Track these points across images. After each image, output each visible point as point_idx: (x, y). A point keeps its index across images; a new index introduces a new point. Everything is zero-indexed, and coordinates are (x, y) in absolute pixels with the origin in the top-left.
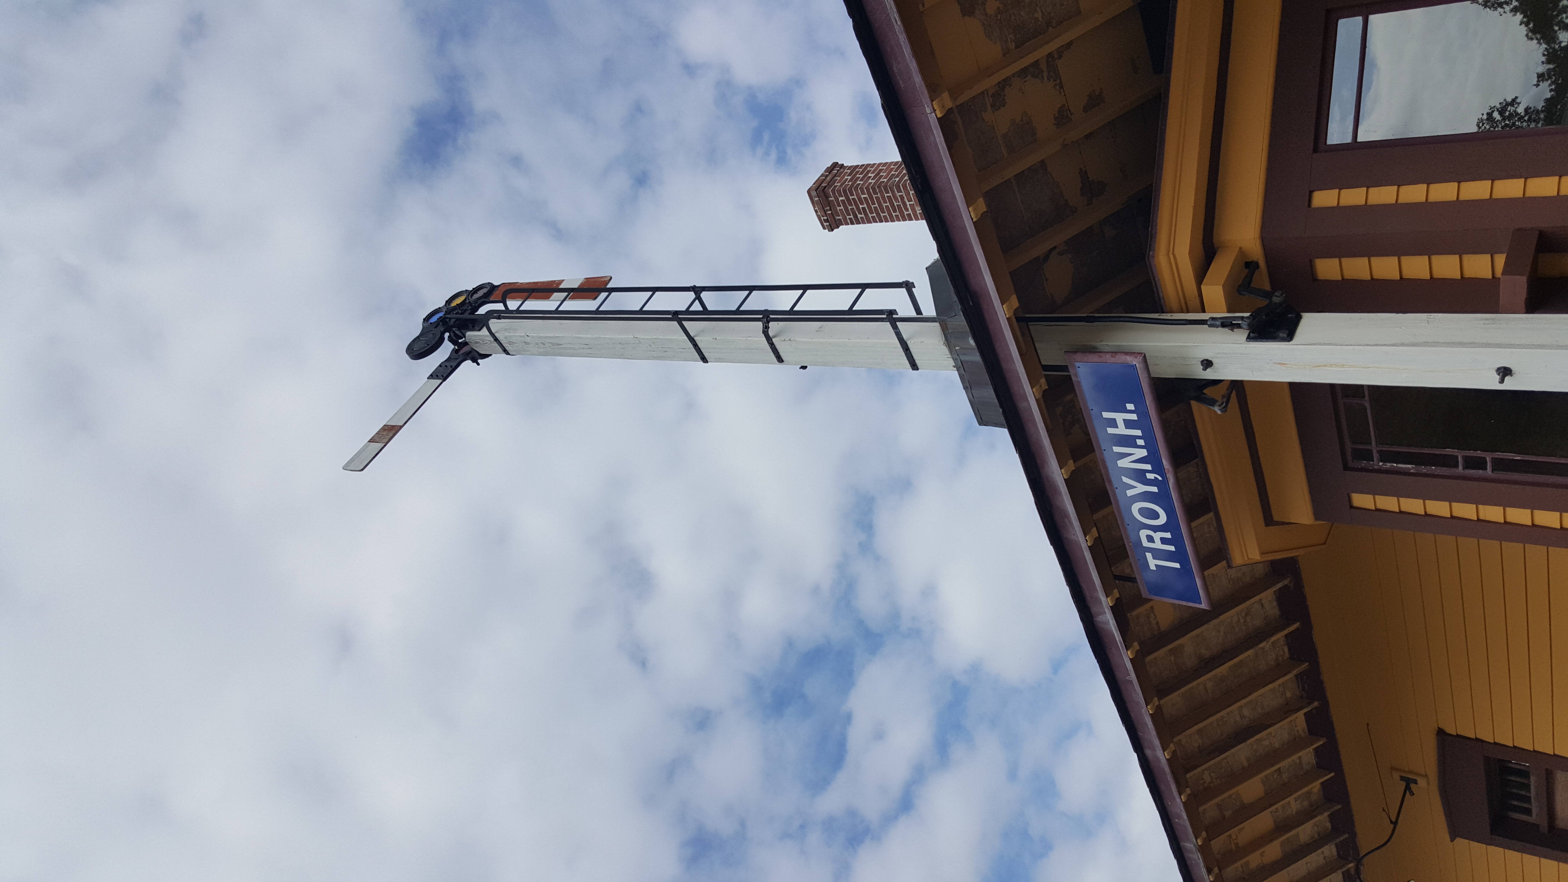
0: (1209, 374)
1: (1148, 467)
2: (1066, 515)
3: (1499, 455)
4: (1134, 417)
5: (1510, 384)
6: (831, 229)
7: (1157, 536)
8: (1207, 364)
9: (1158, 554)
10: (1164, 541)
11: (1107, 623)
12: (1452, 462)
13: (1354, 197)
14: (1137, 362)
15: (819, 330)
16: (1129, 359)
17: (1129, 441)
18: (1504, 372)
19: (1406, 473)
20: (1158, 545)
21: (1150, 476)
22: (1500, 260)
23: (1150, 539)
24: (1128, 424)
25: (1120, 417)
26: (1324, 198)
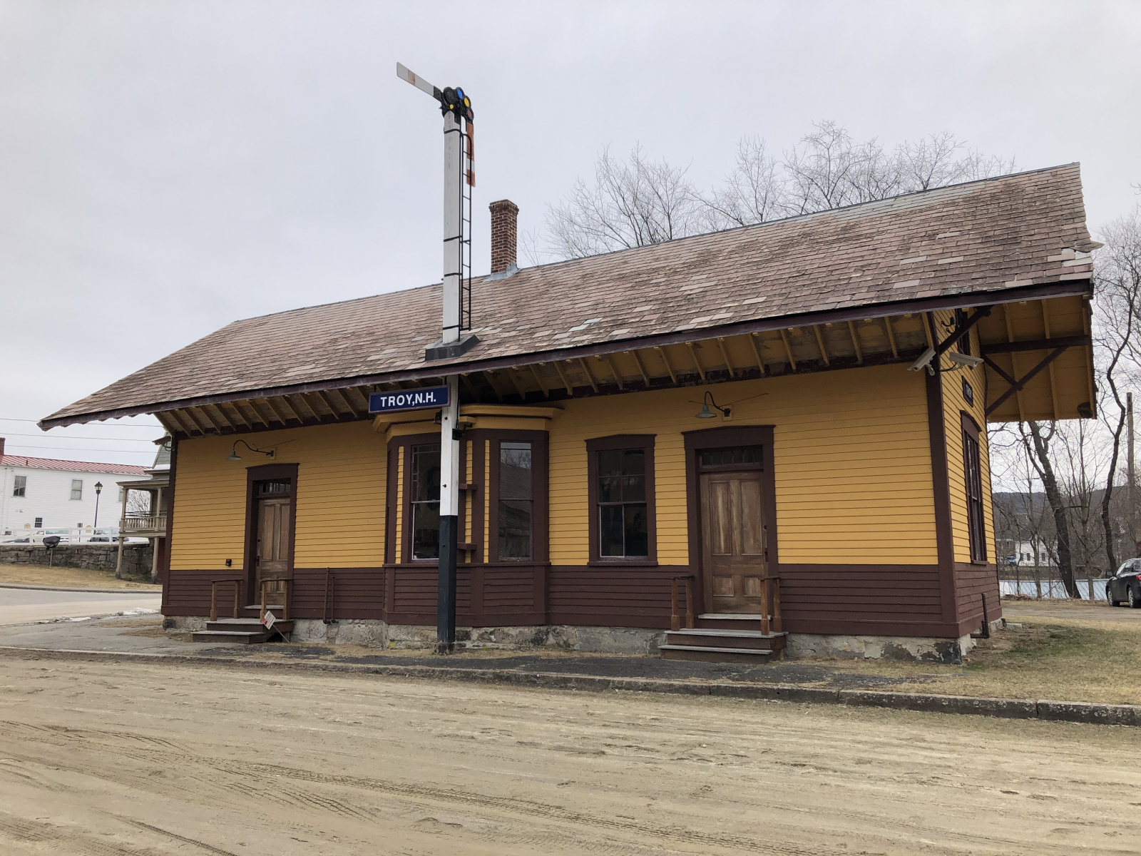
0: (443, 419)
1: (416, 402)
2: (399, 378)
3: (418, 483)
4: (432, 401)
5: (442, 488)
6: (490, 208)
7: (393, 401)
8: (446, 419)
9: (387, 401)
10: (392, 403)
11: (359, 382)
12: (415, 471)
13: (487, 450)
14: (448, 404)
15: (456, 294)
16: (449, 402)
17: (424, 398)
18: (445, 486)
19: (411, 460)
20: (390, 401)
21: (413, 403)
22: (470, 483)
23: (392, 399)
24: (429, 399)
25: (432, 397)
26: (487, 443)
